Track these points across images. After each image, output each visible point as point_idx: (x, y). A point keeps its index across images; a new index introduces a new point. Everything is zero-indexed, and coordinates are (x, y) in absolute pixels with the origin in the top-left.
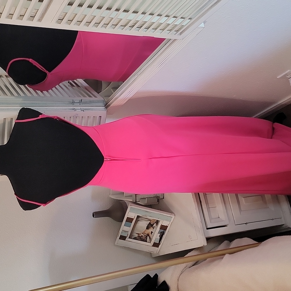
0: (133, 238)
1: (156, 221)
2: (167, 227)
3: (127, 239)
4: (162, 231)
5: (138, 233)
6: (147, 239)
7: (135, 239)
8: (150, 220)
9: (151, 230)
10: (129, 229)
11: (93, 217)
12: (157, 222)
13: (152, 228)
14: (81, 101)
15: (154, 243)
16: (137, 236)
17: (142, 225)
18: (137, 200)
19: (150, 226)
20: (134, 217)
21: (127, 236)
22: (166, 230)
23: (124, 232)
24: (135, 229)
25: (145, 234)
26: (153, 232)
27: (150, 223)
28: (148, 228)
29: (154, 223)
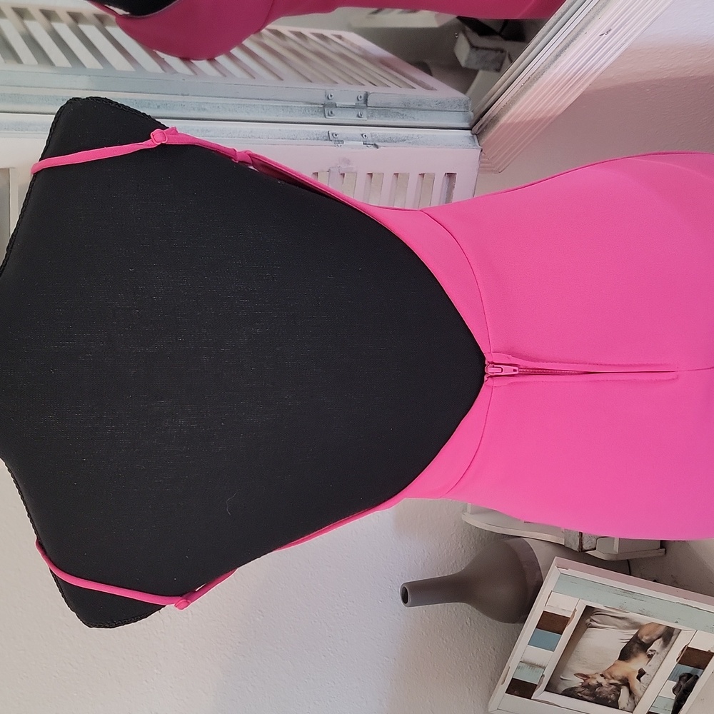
0: (561, 692)
1: (661, 630)
2: (710, 655)
3: (539, 694)
4: (688, 669)
5: (585, 673)
6: (618, 697)
7: (570, 693)
8: (638, 626)
9: (638, 663)
10: (548, 658)
11: (405, 599)
12: (668, 635)
14: (366, 102)
16: (577, 682)
17: (606, 642)
18: (584, 542)
19: (635, 647)
20: (574, 613)
21: (540, 683)
22: (704, 669)
23: (527, 669)
24: (574, 657)
25: (613, 678)
26: (645, 673)
27: (636, 639)
28: (625, 655)
29: (655, 638)
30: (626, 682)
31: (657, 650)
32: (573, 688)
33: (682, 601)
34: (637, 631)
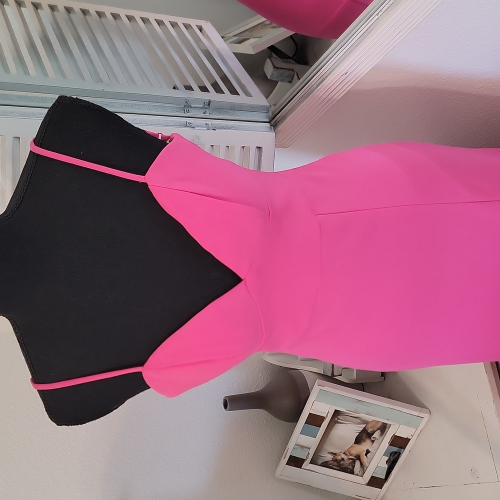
1: (379, 425)
2: (408, 440)
3: (306, 465)
4: (395, 449)
5: (334, 452)
6: (354, 467)
7: (325, 465)
8: (366, 422)
9: (366, 445)
10: (312, 442)
11: (226, 407)
12: (384, 428)
13: (368, 442)
14: (209, 105)
15: (372, 477)
16: (329, 457)
17: (346, 432)
18: (335, 371)
19: (364, 436)
20: (328, 414)
21: (307, 458)
22: (404, 449)
23: (299, 449)
24: (328, 441)
25: (351, 455)
26: (370, 452)
27: (364, 430)
28: (358, 441)
29: (376, 429)
30: (358, 457)
31: (377, 438)
32: (326, 462)
33: (391, 406)
34: (365, 425)
